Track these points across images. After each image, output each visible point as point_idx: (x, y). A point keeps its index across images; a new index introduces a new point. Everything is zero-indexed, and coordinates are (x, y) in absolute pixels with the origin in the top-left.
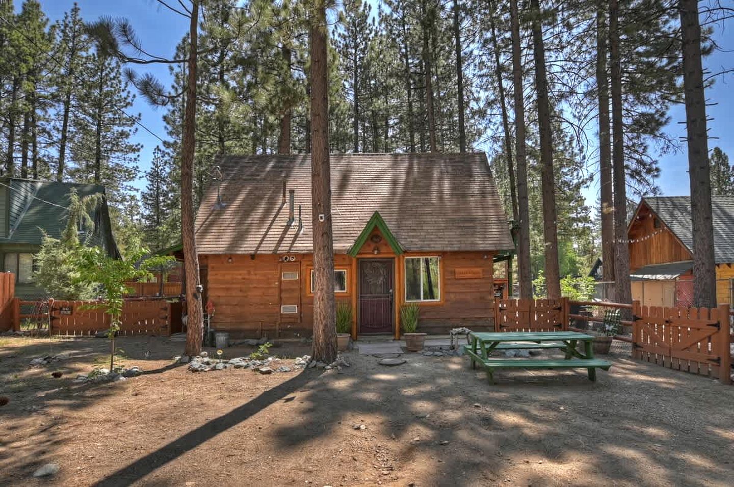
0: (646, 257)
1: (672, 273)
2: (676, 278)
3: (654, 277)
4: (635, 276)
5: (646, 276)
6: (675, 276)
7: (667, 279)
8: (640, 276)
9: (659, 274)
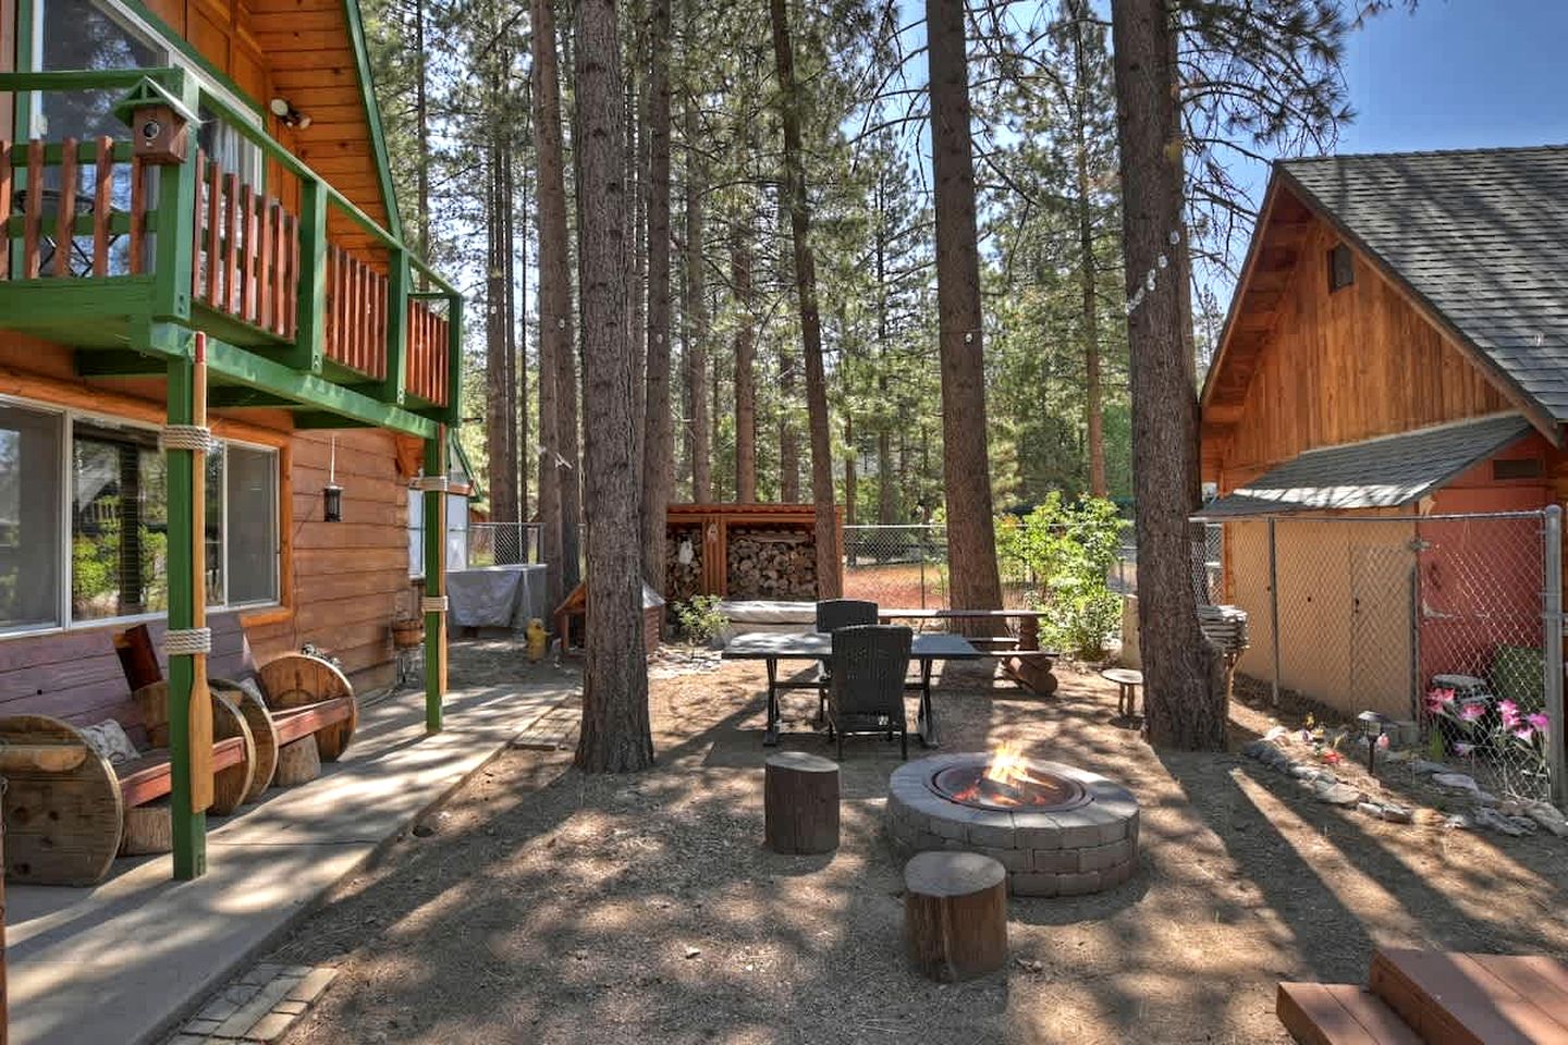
0: (1302, 416)
1: (1402, 477)
2: (1418, 495)
3: (1321, 499)
4: (1257, 493)
5: (1292, 495)
6: (1412, 492)
7: (1376, 508)
8: (1272, 495)
9: (1347, 483)
